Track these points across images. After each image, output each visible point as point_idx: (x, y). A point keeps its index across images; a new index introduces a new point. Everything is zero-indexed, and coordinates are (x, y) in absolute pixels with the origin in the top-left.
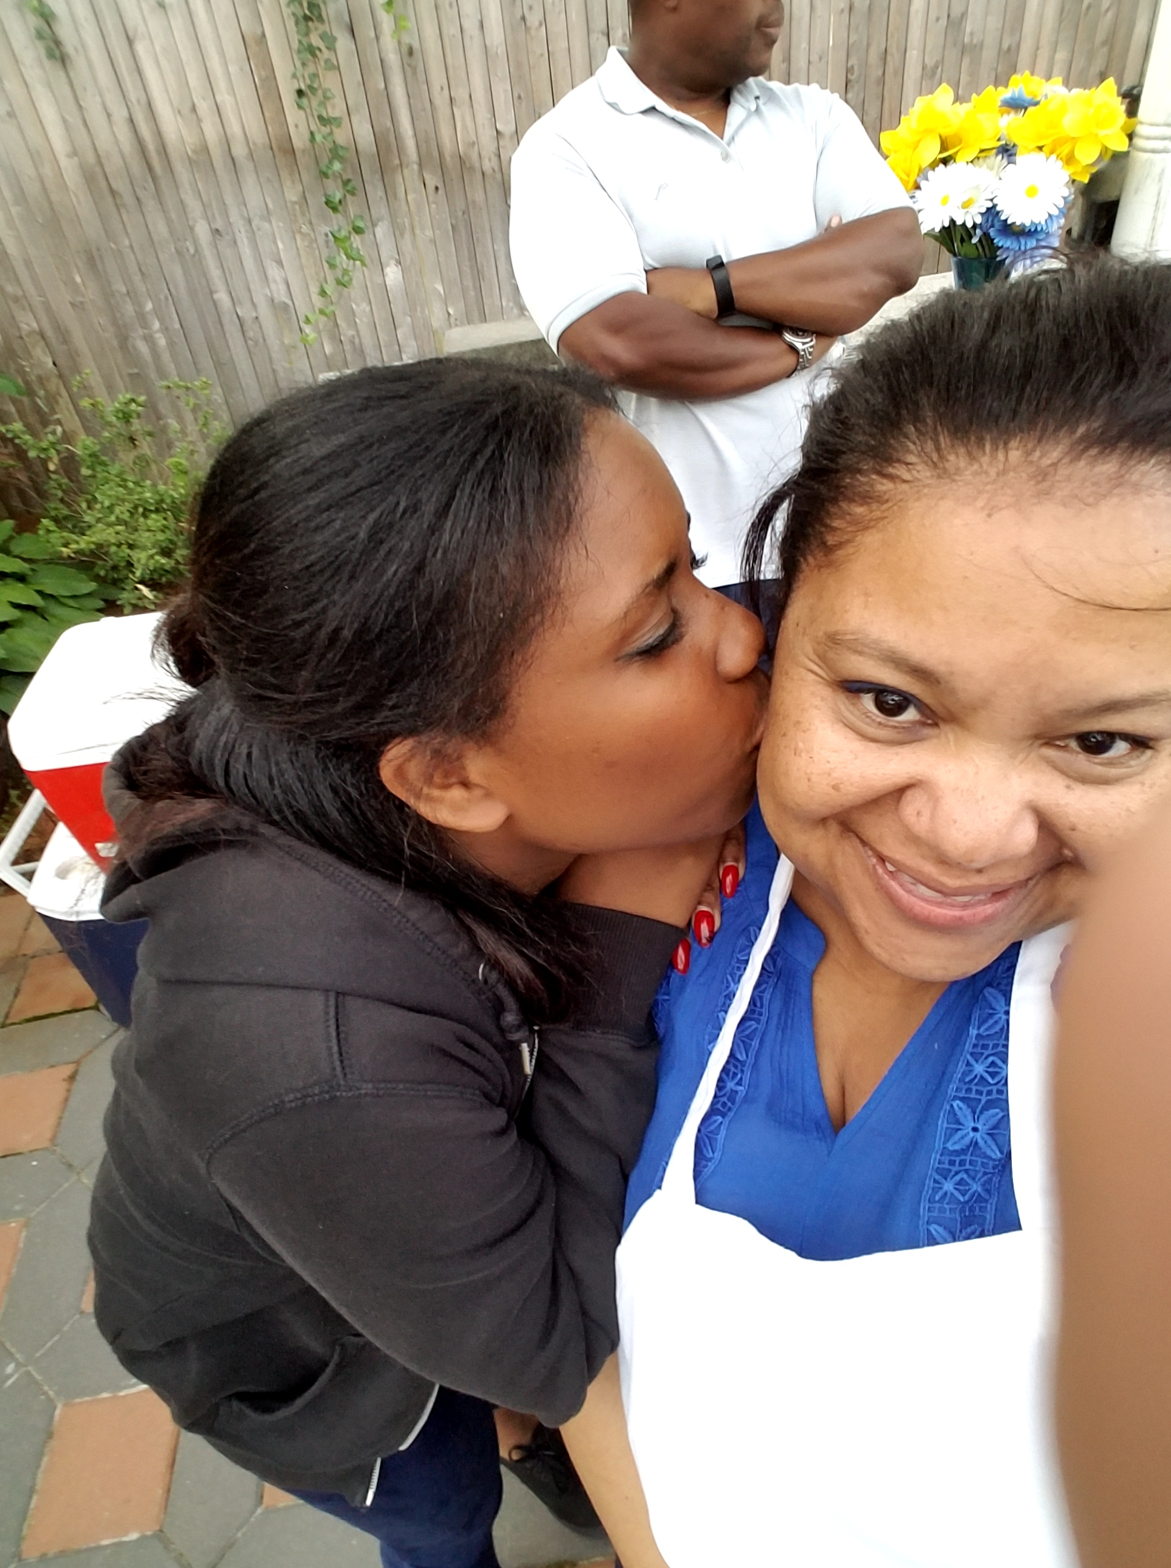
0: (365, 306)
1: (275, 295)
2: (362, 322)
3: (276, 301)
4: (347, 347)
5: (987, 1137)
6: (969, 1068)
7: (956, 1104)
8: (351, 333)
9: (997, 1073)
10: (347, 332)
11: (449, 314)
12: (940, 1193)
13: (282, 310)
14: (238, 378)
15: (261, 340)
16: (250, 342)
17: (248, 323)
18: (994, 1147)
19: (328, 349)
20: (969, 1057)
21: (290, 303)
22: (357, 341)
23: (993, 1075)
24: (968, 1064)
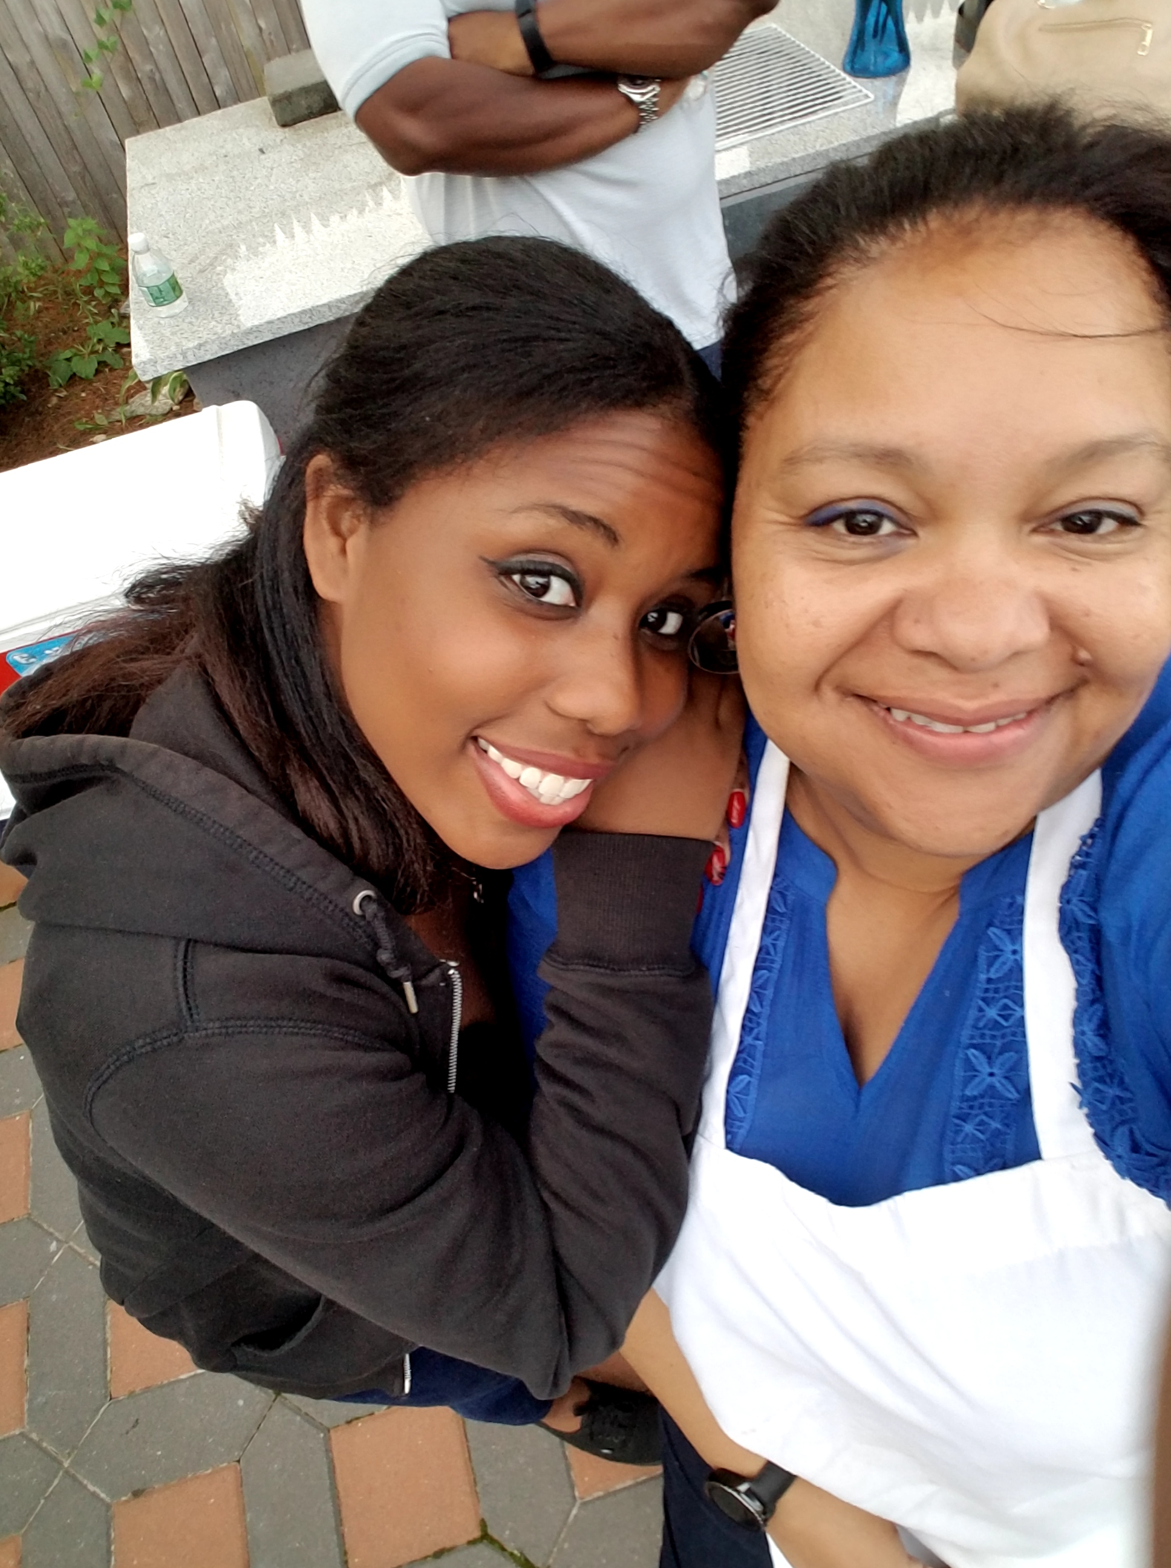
0: (158, 30)
1: (49, 30)
2: (159, 50)
3: (50, 36)
4: (148, 86)
5: (1004, 1081)
6: (981, 1014)
7: (972, 1052)
8: (148, 67)
9: (1011, 1015)
10: (145, 68)
11: (260, 29)
12: (962, 1135)
13: (60, 48)
14: (27, 143)
15: (43, 89)
16: (30, 95)
17: (24, 71)
18: (1012, 1090)
19: (125, 92)
20: (981, 1003)
21: (69, 38)
22: (157, 77)
23: (1006, 1018)
24: (981, 1010)
